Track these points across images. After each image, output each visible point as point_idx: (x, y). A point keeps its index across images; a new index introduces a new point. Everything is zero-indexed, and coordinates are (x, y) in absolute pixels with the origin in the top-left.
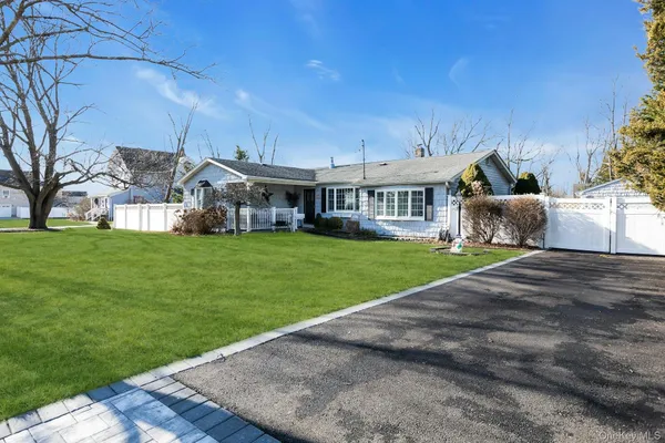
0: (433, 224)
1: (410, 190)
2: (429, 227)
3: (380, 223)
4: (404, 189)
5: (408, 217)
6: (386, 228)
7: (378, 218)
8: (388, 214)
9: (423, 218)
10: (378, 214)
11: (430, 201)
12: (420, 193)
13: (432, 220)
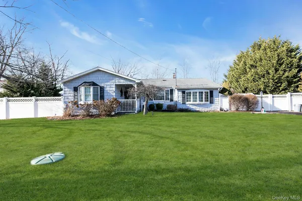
0: (213, 105)
1: (204, 91)
2: (212, 106)
3: (188, 105)
4: (201, 91)
5: (204, 102)
6: (192, 107)
7: (187, 103)
8: (194, 101)
9: (209, 103)
10: (187, 101)
11: (212, 96)
12: (208, 92)
13: (212, 103)
